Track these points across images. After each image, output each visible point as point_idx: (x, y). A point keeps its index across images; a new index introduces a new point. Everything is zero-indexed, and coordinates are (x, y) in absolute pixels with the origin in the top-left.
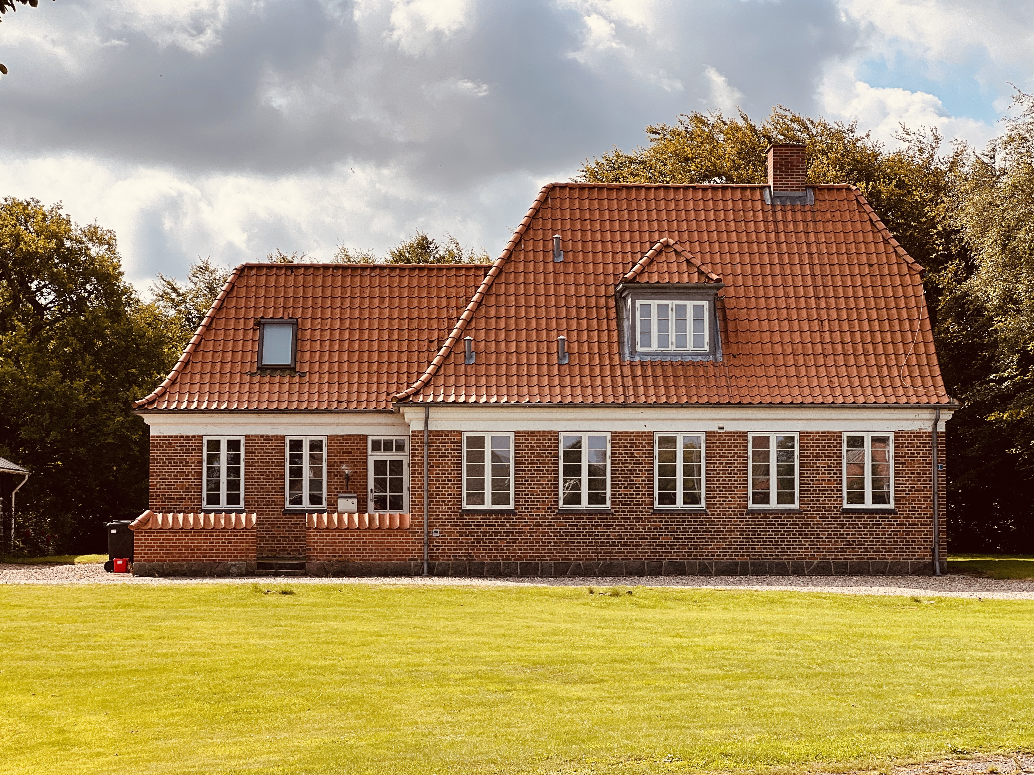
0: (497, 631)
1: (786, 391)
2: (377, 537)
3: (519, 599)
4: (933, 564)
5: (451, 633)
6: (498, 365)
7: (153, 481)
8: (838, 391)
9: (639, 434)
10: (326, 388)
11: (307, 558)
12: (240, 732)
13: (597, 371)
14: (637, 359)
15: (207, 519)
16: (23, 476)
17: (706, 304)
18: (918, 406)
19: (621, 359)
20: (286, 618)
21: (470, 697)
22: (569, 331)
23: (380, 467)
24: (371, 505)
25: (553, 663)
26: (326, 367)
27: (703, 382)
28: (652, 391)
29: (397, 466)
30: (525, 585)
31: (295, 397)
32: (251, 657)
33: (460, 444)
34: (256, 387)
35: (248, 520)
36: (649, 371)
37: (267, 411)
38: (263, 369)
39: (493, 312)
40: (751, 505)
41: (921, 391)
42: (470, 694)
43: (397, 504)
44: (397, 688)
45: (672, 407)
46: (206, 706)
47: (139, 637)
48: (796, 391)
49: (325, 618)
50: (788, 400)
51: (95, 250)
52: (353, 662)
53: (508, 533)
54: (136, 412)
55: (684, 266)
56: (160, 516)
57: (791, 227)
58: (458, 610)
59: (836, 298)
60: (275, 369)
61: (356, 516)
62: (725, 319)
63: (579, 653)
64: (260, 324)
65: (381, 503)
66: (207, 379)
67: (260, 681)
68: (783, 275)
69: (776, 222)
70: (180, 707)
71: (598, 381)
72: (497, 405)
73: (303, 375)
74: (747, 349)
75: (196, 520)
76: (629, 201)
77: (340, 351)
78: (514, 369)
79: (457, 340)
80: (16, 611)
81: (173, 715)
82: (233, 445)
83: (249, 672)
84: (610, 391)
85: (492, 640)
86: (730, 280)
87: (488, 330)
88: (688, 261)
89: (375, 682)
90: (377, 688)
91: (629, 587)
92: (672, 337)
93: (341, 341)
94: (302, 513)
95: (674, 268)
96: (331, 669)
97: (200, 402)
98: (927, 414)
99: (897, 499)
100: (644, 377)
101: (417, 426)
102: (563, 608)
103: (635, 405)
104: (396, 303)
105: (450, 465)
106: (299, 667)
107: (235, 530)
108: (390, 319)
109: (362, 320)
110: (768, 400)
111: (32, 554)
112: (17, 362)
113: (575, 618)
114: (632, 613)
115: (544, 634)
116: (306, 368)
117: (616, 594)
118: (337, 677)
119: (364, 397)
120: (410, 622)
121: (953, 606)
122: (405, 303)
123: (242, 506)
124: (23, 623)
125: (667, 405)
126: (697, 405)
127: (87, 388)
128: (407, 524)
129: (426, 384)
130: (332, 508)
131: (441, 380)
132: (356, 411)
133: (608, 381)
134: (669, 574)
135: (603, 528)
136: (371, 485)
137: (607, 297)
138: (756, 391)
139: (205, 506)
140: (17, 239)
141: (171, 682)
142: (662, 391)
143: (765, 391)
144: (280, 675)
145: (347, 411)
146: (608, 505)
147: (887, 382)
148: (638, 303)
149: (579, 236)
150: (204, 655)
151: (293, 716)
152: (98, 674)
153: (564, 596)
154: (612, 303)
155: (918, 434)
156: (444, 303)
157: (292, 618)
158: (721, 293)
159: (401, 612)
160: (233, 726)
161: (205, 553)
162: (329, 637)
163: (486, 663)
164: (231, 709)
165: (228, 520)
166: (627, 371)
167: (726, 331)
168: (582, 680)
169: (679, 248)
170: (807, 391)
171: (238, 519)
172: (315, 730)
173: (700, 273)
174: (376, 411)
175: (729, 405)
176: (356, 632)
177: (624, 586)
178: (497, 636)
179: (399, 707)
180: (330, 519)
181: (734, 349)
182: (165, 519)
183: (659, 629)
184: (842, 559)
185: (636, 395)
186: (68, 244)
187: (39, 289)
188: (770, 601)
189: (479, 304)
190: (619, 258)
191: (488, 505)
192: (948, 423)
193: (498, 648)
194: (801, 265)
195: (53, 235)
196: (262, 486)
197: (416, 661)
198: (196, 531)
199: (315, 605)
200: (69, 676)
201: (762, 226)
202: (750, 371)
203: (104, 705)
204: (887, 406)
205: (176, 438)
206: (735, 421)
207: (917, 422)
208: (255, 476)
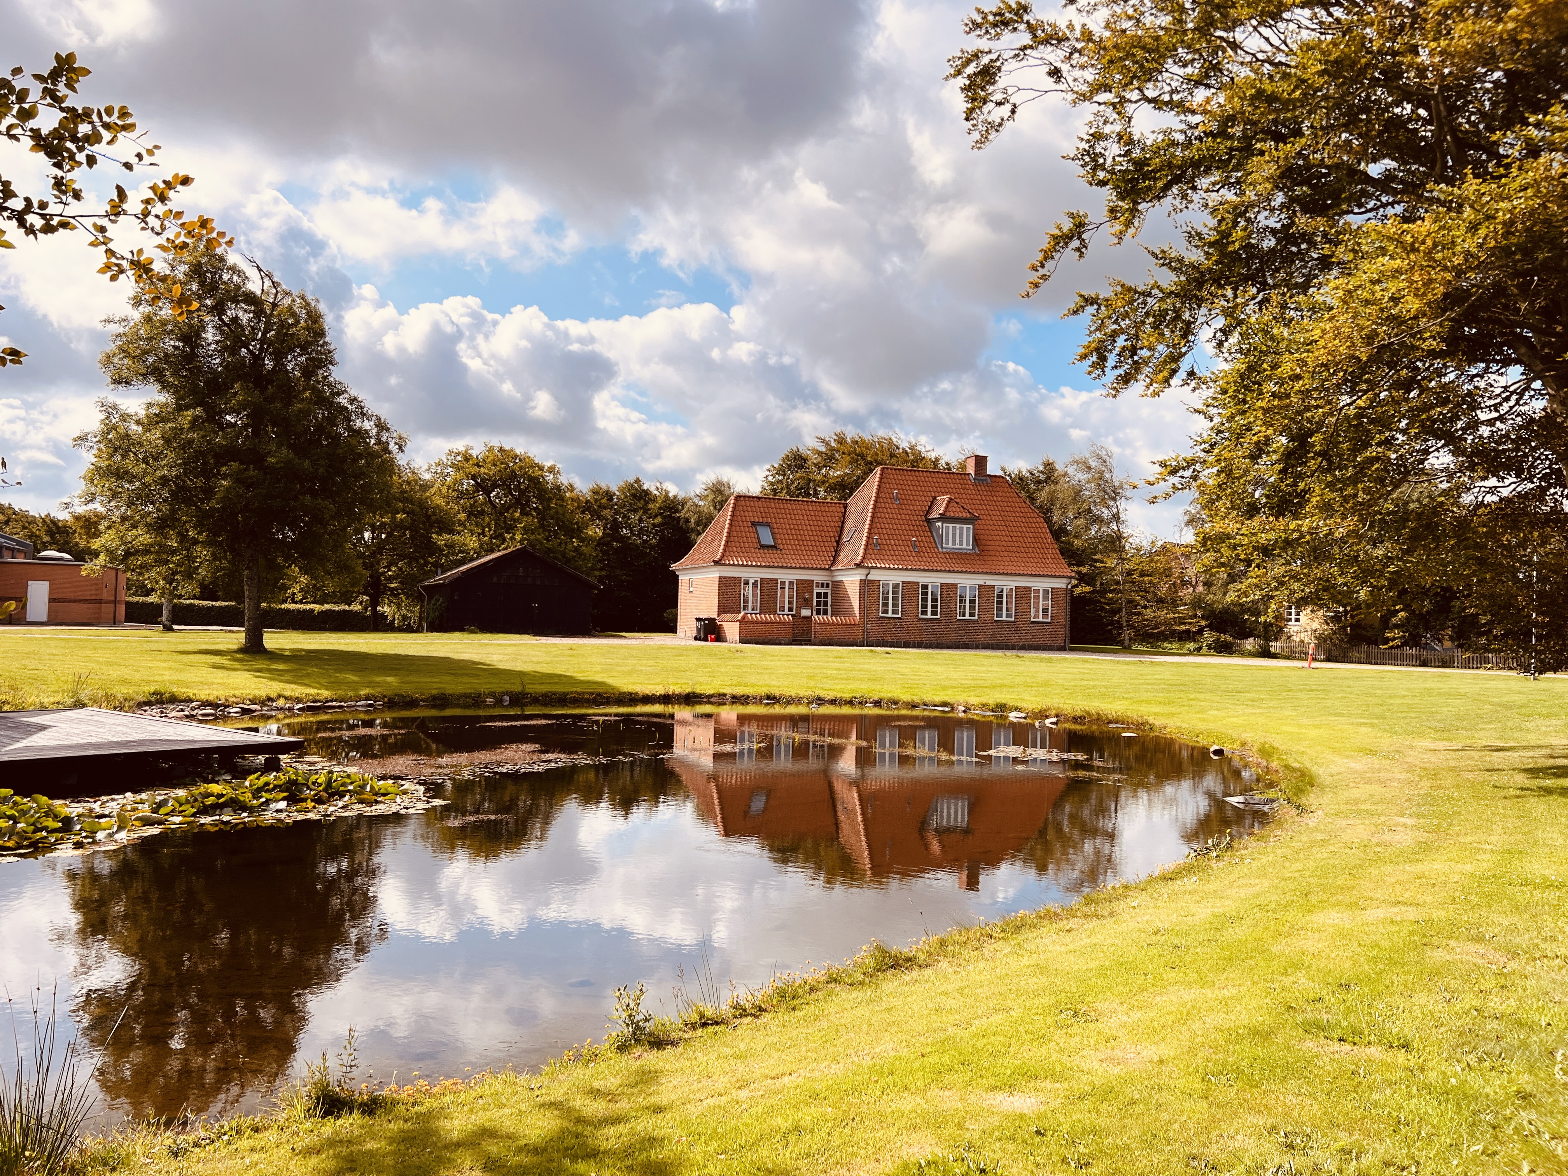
4: (1065, 646)
6: (889, 550)
9: (952, 585)
10: (793, 557)
11: (814, 637)
13: (931, 555)
14: (943, 550)
17: (971, 527)
18: (1062, 577)
19: (937, 549)
22: (915, 536)
23: (819, 595)
26: (790, 547)
27: (973, 562)
28: (956, 565)
29: (826, 595)
31: (782, 560)
33: (879, 586)
36: (950, 556)
37: (770, 567)
38: (763, 547)
39: (878, 525)
40: (996, 618)
41: (1060, 570)
43: (825, 612)
45: (963, 572)
50: (1011, 572)
53: (898, 627)
55: (963, 510)
60: (768, 547)
62: (978, 534)
64: (754, 525)
65: (818, 612)
66: (738, 550)
71: (933, 560)
72: (896, 569)
73: (781, 550)
74: (987, 548)
77: (794, 540)
78: (897, 553)
79: (870, 538)
82: (755, 583)
84: (940, 564)
86: (980, 517)
88: (965, 508)
92: (958, 542)
93: (792, 535)
95: (957, 509)
98: (1065, 581)
99: (1052, 617)
100: (950, 559)
101: (862, 577)
103: (952, 571)
104: (810, 518)
105: (875, 595)
108: (810, 525)
109: (798, 525)
116: (781, 547)
119: (812, 562)
122: (814, 518)
123: (759, 611)
126: (974, 572)
128: (830, 622)
131: (869, 556)
132: (809, 568)
133: (937, 560)
135: (937, 626)
136: (815, 603)
142: (961, 565)
145: (804, 568)
146: (939, 616)
148: (944, 525)
149: (902, 492)
155: (1060, 589)
156: (830, 519)
158: (977, 522)
166: (943, 556)
167: (978, 540)
173: (970, 512)
174: (817, 569)
175: (989, 573)
181: (984, 548)
184: (1030, 643)
185: (951, 567)
191: (890, 614)
194: (995, 511)
196: (767, 602)
202: (993, 558)
205: (730, 578)
206: (990, 580)
207: (1061, 584)
208: (766, 597)
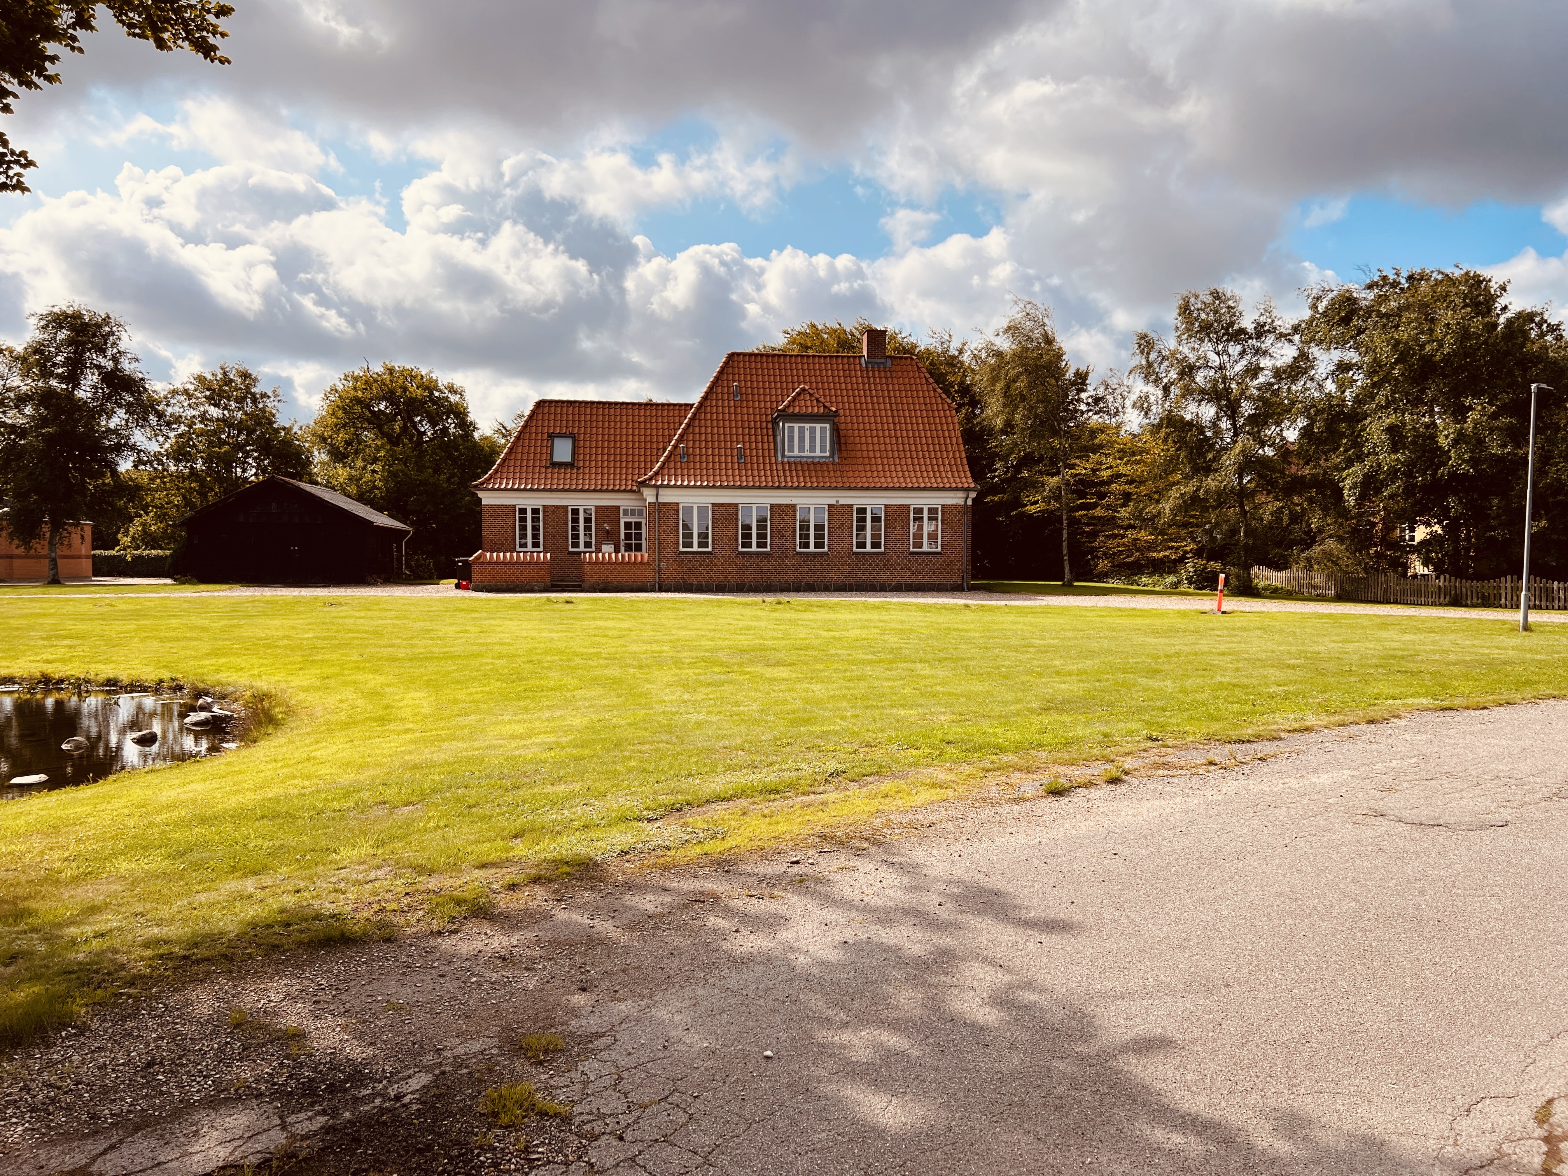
0: (710, 627)
1: (877, 479)
2: (627, 568)
3: (719, 606)
4: (962, 585)
5: (678, 628)
6: (701, 462)
7: (484, 533)
8: (908, 480)
9: (787, 506)
10: (593, 476)
11: (584, 581)
12: (526, 710)
13: (762, 467)
14: (786, 460)
15: (518, 556)
16: (409, 532)
17: (828, 426)
18: (957, 489)
19: (776, 460)
20: (568, 618)
21: (702, 678)
22: (744, 442)
23: (628, 525)
24: (622, 549)
25: (754, 650)
26: (593, 464)
27: (826, 474)
28: (795, 479)
29: (638, 525)
30: (720, 597)
31: (574, 482)
32: (542, 646)
33: (678, 511)
34: (549, 476)
35: (545, 557)
36: (793, 467)
37: (557, 490)
38: (554, 465)
39: (697, 430)
40: (855, 550)
41: (958, 480)
42: (700, 675)
43: (639, 548)
44: (646, 670)
45: (808, 489)
46: (504, 685)
47: (466, 631)
48: (883, 480)
49: (594, 619)
50: (879, 485)
51: (454, 398)
52: (613, 650)
53: (708, 565)
54: (473, 490)
55: (815, 403)
56: (488, 554)
57: (878, 380)
58: (681, 613)
59: (906, 424)
60: (561, 465)
61: (613, 555)
62: (839, 436)
63: (769, 643)
64: (551, 437)
65: (628, 548)
66: (518, 470)
67: (546, 665)
68: (874, 410)
69: (869, 378)
70: (484, 686)
71: (762, 473)
72: (701, 487)
73: (579, 468)
74: (852, 454)
75: (511, 557)
76: (779, 363)
77: (602, 454)
78: (711, 465)
79: (675, 447)
80: (388, 614)
81: (477, 693)
82: (535, 511)
83: (539, 657)
84: (769, 479)
85: (707, 633)
86: (841, 412)
87: (694, 441)
88: (817, 400)
89: (629, 666)
90: (632, 671)
91: (787, 599)
92: (807, 447)
93: (603, 448)
94: (580, 553)
95: (809, 403)
96: (598, 655)
97: (514, 484)
98: (961, 494)
99: (942, 546)
100: (790, 471)
101: (651, 499)
102: (748, 612)
103: (785, 488)
104: (636, 425)
105: (671, 523)
106: (576, 654)
107: (537, 563)
108: (633, 435)
109: (615, 435)
110: (866, 485)
111: (415, 579)
112: (405, 464)
113: (758, 618)
114: (792, 615)
115: (741, 629)
116: (581, 464)
117: (779, 603)
118: (602, 662)
119: (618, 482)
120: (651, 621)
121: (991, 609)
122: (642, 425)
123: (541, 549)
124: (389, 622)
125: (805, 488)
126: (823, 488)
127: (448, 480)
128: (646, 560)
129: (656, 473)
130: (598, 550)
131: (666, 471)
132: (613, 491)
133: (769, 473)
134: (805, 591)
135: (766, 562)
136: (622, 536)
137: (767, 422)
138: (858, 480)
139: (518, 549)
140: (405, 389)
141: (481, 665)
142: (802, 479)
143: (864, 479)
144: (561, 660)
145: (607, 491)
146: (768, 549)
147: (938, 475)
148: (787, 425)
149: (749, 384)
150: (509, 644)
151: (569, 694)
152: (432, 658)
153: (747, 604)
154: (770, 426)
155: (955, 506)
156: (666, 426)
157: (572, 618)
158: (836, 420)
159: (644, 614)
160: (522, 703)
161: (517, 578)
162: (596, 632)
163: (707, 651)
164: (522, 688)
165: (532, 557)
166: (780, 467)
167: (839, 443)
168: (778, 664)
169: (811, 391)
170: (889, 480)
171: (538, 557)
172: (586, 707)
173: (825, 407)
174: (625, 491)
175: (843, 488)
176: (614, 628)
177: (784, 598)
178: (710, 631)
179: (649, 686)
180: (597, 557)
181: (845, 454)
182: (491, 556)
183: (815, 626)
184: (909, 581)
185: (786, 482)
186: (437, 394)
187: (421, 421)
188: (876, 607)
189: (688, 425)
190: (774, 398)
191: (695, 548)
192: (973, 500)
193: (712, 639)
194: (884, 403)
195: (427, 388)
196: (554, 536)
197: (658, 649)
198: (511, 563)
199: (587, 610)
200: (411, 660)
201: (860, 380)
202: (855, 468)
203: (428, 684)
204: (938, 489)
205: (499, 506)
206: (846, 498)
207: (955, 499)
208: (550, 530)
